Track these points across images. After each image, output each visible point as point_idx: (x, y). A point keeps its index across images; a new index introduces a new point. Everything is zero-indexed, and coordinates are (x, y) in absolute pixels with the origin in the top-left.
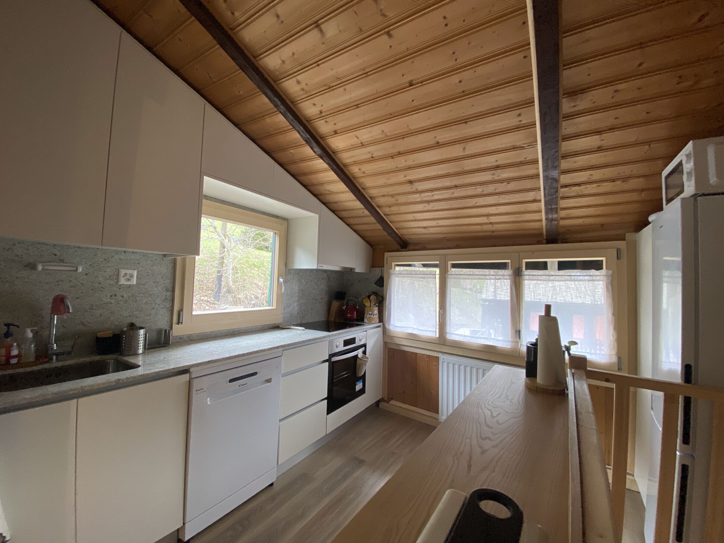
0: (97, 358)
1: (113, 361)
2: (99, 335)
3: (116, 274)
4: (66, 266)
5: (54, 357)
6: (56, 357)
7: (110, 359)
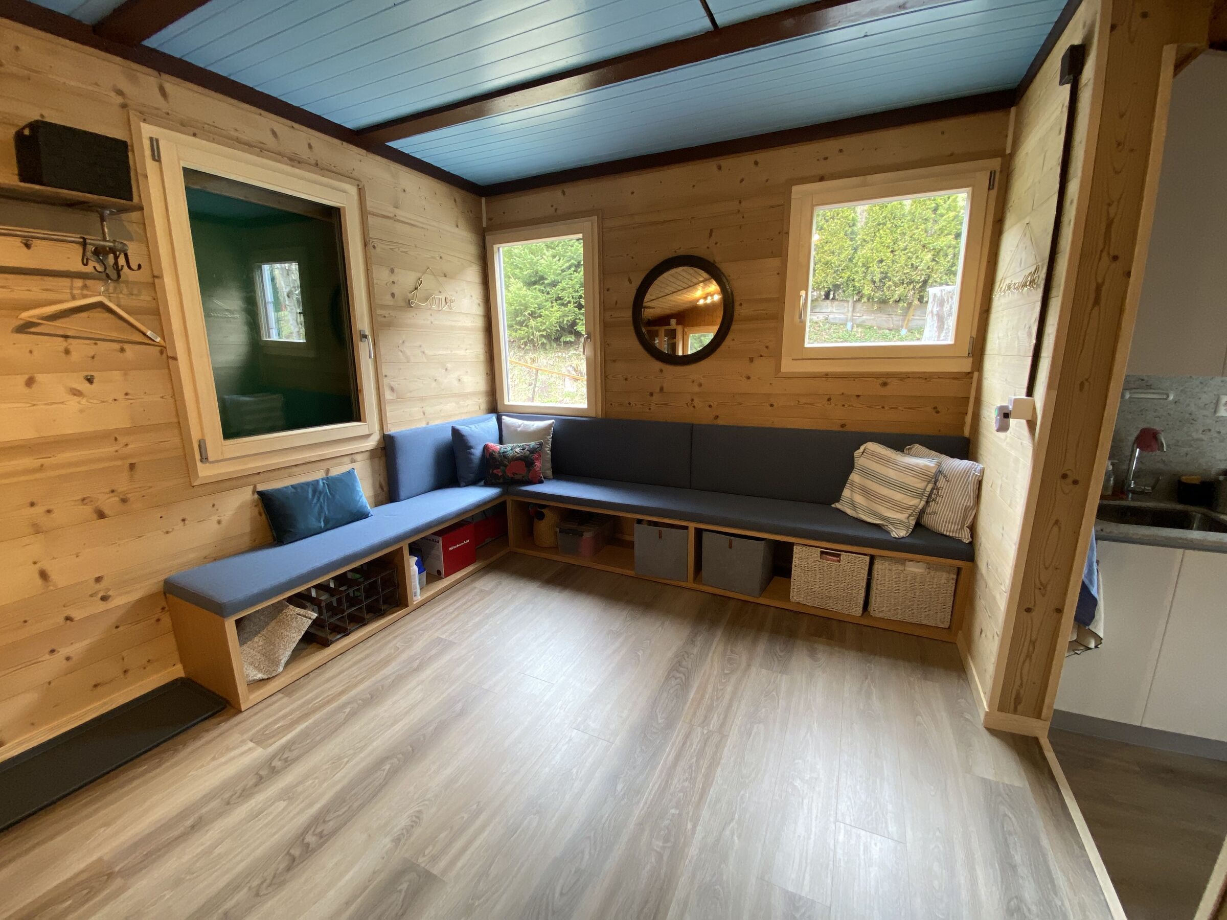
0: (1180, 507)
1: (1199, 515)
2: (1184, 479)
3: (1214, 401)
4: (1153, 393)
5: (1130, 495)
6: (1132, 496)
7: (1197, 512)
